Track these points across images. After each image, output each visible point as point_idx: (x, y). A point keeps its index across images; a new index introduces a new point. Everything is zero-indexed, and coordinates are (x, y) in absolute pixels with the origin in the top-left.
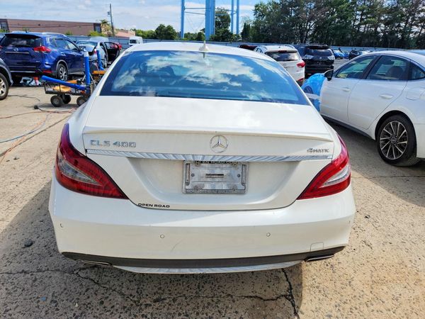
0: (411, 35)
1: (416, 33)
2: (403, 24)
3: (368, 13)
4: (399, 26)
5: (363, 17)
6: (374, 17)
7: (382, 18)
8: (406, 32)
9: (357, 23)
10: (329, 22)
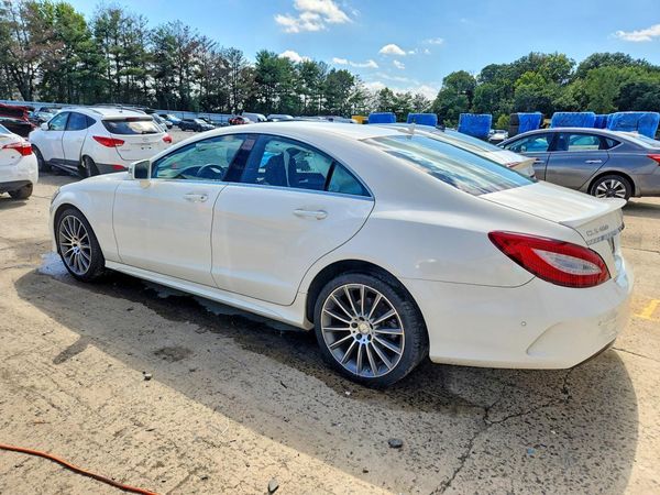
0: (192, 94)
1: (197, 91)
2: (177, 79)
3: (125, 59)
4: (173, 80)
5: (121, 64)
6: (136, 65)
7: (148, 68)
8: (184, 89)
9: (114, 72)
10: (68, 67)
